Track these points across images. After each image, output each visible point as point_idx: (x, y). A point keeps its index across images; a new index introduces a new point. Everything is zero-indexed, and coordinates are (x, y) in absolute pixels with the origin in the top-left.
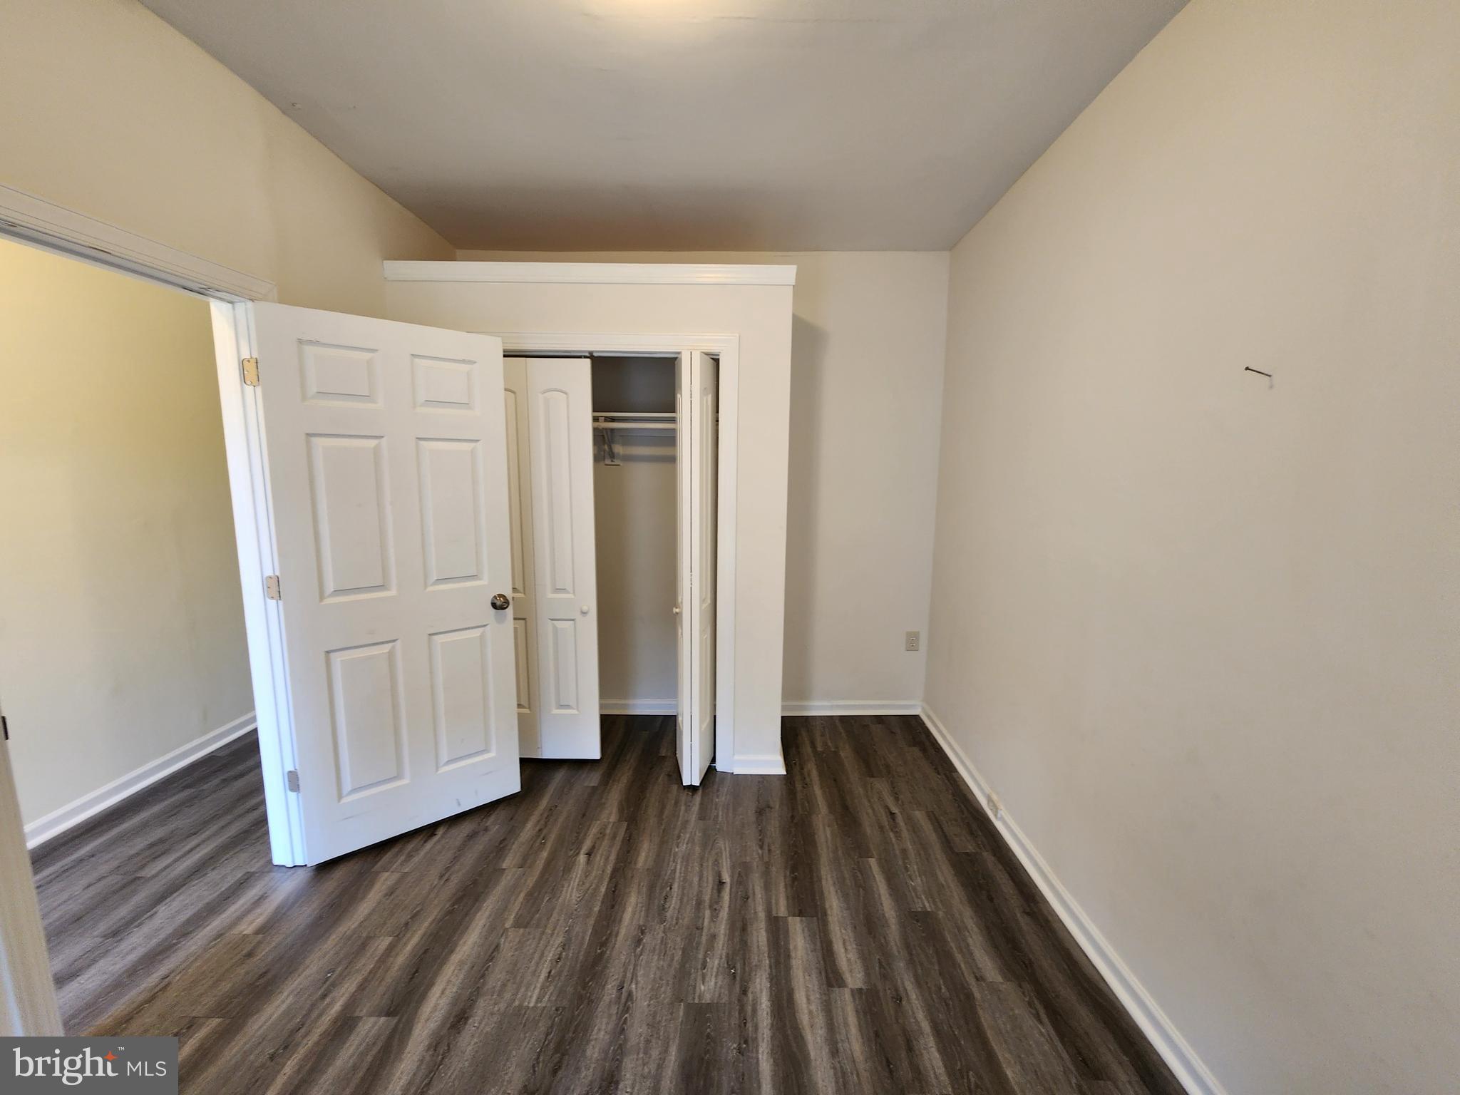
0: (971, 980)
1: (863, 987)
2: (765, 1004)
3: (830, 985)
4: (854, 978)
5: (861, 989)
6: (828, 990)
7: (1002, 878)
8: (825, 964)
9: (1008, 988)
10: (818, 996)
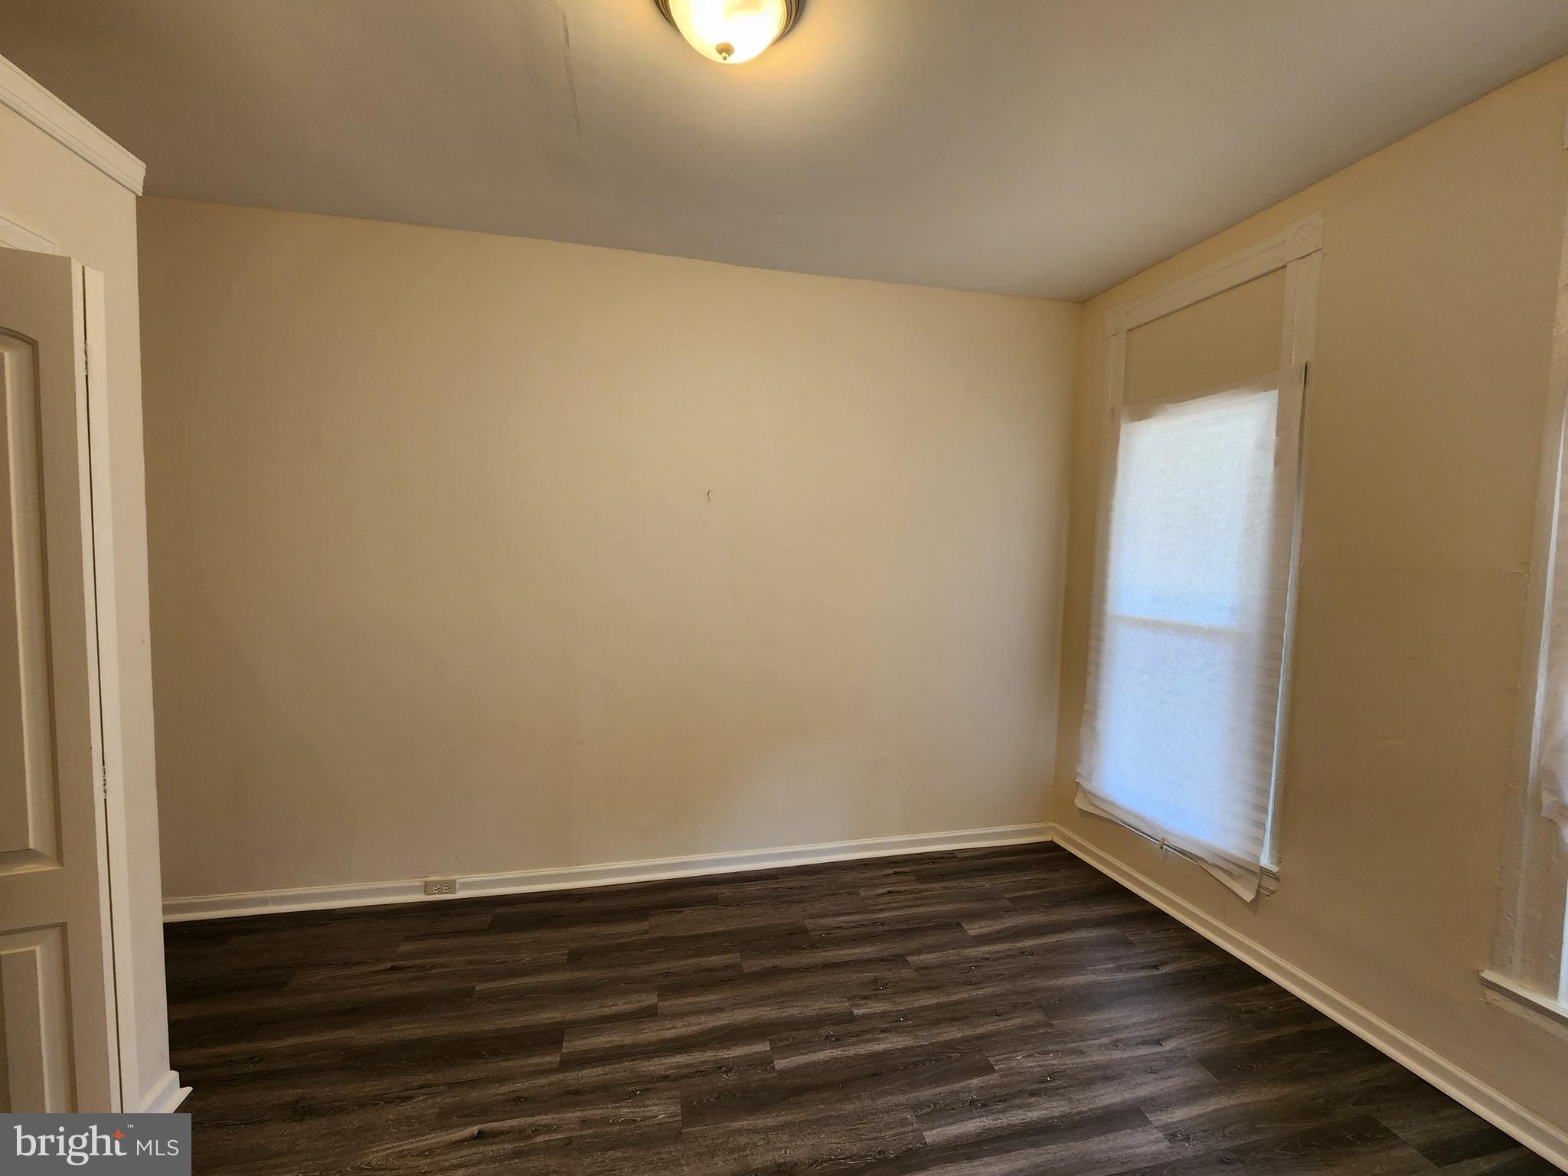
0: (647, 936)
1: (657, 993)
2: (679, 1059)
3: (655, 1015)
4: (649, 999)
5: (658, 995)
6: (661, 1015)
7: (539, 906)
8: (630, 1019)
9: (654, 921)
10: (667, 1022)
